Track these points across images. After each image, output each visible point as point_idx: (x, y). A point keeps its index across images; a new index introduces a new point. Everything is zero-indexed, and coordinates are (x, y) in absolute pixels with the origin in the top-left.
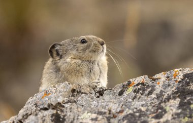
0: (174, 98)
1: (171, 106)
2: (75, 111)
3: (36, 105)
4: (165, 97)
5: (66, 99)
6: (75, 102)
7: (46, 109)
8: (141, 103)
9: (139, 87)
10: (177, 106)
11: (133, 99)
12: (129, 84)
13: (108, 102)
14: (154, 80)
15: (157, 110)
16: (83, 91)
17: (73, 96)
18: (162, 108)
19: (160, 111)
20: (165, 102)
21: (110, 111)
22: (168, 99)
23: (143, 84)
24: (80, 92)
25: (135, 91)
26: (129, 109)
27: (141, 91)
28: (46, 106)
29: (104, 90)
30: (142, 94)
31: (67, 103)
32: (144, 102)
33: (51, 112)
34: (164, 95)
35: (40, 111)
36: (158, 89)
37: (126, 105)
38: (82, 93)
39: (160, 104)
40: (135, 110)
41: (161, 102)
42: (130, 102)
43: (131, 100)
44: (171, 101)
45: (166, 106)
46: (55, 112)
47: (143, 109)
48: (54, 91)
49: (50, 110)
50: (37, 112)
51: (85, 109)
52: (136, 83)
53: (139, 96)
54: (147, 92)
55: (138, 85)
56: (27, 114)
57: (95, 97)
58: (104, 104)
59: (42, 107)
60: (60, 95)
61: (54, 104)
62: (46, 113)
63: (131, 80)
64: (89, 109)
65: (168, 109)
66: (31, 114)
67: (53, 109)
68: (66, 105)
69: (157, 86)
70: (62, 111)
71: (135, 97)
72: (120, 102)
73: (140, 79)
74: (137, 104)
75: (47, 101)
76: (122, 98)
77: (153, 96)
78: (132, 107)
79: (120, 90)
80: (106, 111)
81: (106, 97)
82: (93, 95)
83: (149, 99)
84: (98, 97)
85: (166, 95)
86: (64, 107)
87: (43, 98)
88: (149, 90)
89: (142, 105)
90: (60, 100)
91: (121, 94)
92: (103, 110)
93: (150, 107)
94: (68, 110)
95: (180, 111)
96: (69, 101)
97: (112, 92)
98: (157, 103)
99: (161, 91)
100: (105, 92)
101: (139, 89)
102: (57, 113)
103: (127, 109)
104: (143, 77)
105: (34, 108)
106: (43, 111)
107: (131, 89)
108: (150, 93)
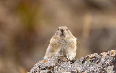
0: (111, 65)
1: (109, 69)
2: (60, 71)
3: (39, 67)
4: (106, 65)
5: (55, 64)
6: (59, 66)
7: (44, 69)
8: (94, 67)
9: (93, 59)
10: (112, 69)
11: (90, 66)
12: (88, 57)
13: (76, 66)
14: (101, 56)
15: (102, 71)
16: (64, 60)
17: (58, 63)
18: (104, 70)
19: (103, 71)
20: (106, 67)
21: (77, 71)
22: (108, 66)
23: (95, 57)
24: (62, 61)
25: (90, 61)
26: (87, 70)
27: (94, 61)
28: (45, 68)
29: (74, 60)
30: (94, 63)
31: (55, 66)
32: (95, 67)
33: (47, 71)
34: (105, 64)
35: (41, 70)
36: (103, 60)
37: (86, 68)
38: (63, 61)
39: (103, 68)
40: (90, 71)
41: (104, 67)
42: (88, 67)
43: (88, 66)
44: (109, 67)
45: (107, 69)
46: (49, 70)
47: (95, 70)
48: (49, 60)
49: (47, 70)
50: (40, 70)
51: (64, 70)
52: (91, 57)
53: (92, 64)
54: (97, 62)
55: (92, 58)
56: (34, 71)
57: (70, 64)
58: (75, 67)
59: (42, 68)
60: (52, 62)
61: (49, 67)
62: (44, 71)
63: (89, 55)
64: (67, 69)
65: (107, 71)
66: (37, 72)
67: (48, 69)
68: (55, 68)
69: (102, 59)
70: (53, 70)
71: (91, 64)
72: (83, 67)
73: (93, 55)
74: (92, 68)
75: (45, 65)
76: (84, 65)
77: (100, 64)
78: (89, 69)
79: (83, 60)
80: (76, 71)
81: (76, 64)
82: (69, 62)
83: (98, 65)
84: (72, 64)
85: (107, 64)
86: (54, 68)
87: (43, 63)
88: (98, 61)
89: (94, 69)
90: (52, 65)
91: (83, 62)
92: (74, 71)
93: (98, 70)
94: (56, 70)
95: (114, 72)
96: (56, 65)
97: (79, 61)
98: (102, 68)
99: (104, 62)
100: (75, 61)
101: (93, 60)
102: (50, 71)
103: (86, 70)
104: (95, 54)
105: (38, 68)
106: (43, 70)
107: (89, 60)
108: (99, 62)
